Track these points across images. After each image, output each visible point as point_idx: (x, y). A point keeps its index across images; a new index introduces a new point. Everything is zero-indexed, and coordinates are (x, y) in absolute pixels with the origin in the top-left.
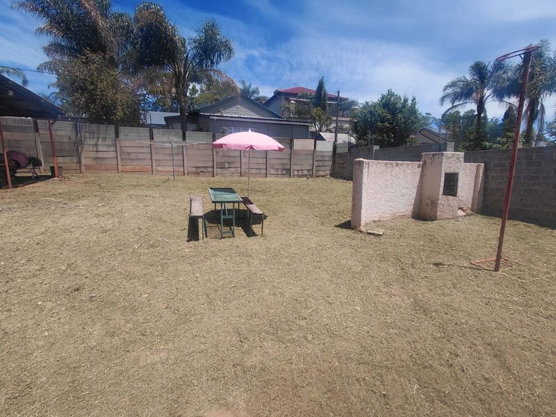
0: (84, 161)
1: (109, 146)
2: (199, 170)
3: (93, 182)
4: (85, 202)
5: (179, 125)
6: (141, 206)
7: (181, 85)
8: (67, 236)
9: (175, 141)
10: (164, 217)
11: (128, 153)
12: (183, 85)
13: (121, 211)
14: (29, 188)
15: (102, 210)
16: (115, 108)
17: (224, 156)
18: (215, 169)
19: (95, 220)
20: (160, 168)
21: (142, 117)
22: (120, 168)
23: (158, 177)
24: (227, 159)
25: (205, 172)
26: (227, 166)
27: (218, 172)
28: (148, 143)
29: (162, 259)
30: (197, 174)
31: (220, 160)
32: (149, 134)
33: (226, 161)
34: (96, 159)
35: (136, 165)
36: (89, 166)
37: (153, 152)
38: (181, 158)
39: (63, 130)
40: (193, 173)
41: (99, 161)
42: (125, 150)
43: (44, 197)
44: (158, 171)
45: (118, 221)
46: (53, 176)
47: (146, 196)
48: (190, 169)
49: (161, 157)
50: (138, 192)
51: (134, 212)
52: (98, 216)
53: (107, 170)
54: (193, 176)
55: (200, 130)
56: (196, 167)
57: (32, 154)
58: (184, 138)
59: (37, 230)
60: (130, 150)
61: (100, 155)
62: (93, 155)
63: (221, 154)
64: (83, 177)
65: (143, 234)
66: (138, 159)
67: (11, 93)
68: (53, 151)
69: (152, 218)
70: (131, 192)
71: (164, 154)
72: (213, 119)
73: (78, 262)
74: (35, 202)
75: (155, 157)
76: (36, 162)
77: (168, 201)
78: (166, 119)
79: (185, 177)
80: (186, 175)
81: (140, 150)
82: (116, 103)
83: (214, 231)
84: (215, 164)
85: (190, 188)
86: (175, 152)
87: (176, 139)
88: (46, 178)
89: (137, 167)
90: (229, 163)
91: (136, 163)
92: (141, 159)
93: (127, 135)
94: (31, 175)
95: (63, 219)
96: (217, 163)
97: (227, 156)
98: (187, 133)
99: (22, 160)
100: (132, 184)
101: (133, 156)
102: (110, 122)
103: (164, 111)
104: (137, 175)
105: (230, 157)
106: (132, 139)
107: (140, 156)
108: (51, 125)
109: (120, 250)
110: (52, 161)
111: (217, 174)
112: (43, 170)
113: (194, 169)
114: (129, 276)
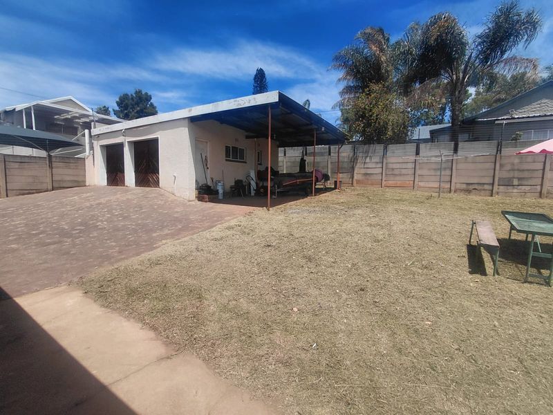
0: (356, 177)
1: (377, 163)
2: (471, 187)
3: (363, 195)
4: (360, 212)
5: (447, 137)
6: (408, 221)
7: (457, 93)
8: (349, 238)
9: (446, 154)
10: (435, 237)
11: (393, 169)
12: (459, 92)
13: (389, 224)
14: (323, 196)
15: (374, 221)
16: (386, 129)
17: (513, 170)
18: (496, 187)
19: (368, 229)
20: (422, 184)
21: (409, 133)
22: (384, 183)
23: (419, 193)
24: (517, 174)
25: (480, 190)
26: (516, 182)
27: (500, 190)
28: (413, 158)
29: (440, 286)
30: (468, 191)
31: (505, 175)
32: (415, 150)
33: (516, 176)
34: (366, 174)
35: (398, 180)
36: (359, 181)
37: (417, 167)
38: (448, 172)
39: (346, 151)
40: (462, 190)
41: (368, 177)
42: (391, 166)
43: (333, 204)
44: (420, 187)
45: (387, 233)
46: (335, 188)
47: (412, 212)
48: (458, 186)
49: (425, 172)
50: (403, 207)
51: (402, 227)
52: (370, 225)
53: (372, 184)
54: (461, 194)
55: (476, 139)
56: (468, 184)
57: (324, 171)
58: (456, 150)
59: (330, 230)
60: (395, 166)
61: (369, 171)
62: (363, 171)
63: (508, 167)
64: (354, 190)
65: (414, 252)
66: (400, 175)
67: (323, 129)
68: (338, 169)
69: (421, 237)
70: (396, 207)
71: (429, 169)
72: (502, 124)
73: (360, 264)
74: (328, 207)
75: (418, 172)
76: (326, 177)
77: (436, 220)
78: (432, 132)
79: (452, 194)
80: (452, 192)
81: (404, 166)
82: (387, 124)
83: (509, 269)
84: (496, 179)
85: (461, 208)
86: (443, 166)
87: (445, 152)
88: (331, 189)
89: (399, 182)
90: (519, 179)
91: (398, 178)
92: (404, 175)
93: (393, 153)
94: (322, 187)
95: (346, 224)
96: (499, 179)
97: (518, 170)
98: (461, 145)
99: (320, 177)
100: (395, 198)
101: (396, 172)
102: (379, 141)
103: (427, 124)
104: (398, 190)
105: (523, 170)
106: (399, 156)
107: (404, 171)
108: (339, 149)
109: (393, 263)
110: (336, 177)
111: (498, 193)
112: (330, 184)
113: (464, 186)
114: (406, 294)
